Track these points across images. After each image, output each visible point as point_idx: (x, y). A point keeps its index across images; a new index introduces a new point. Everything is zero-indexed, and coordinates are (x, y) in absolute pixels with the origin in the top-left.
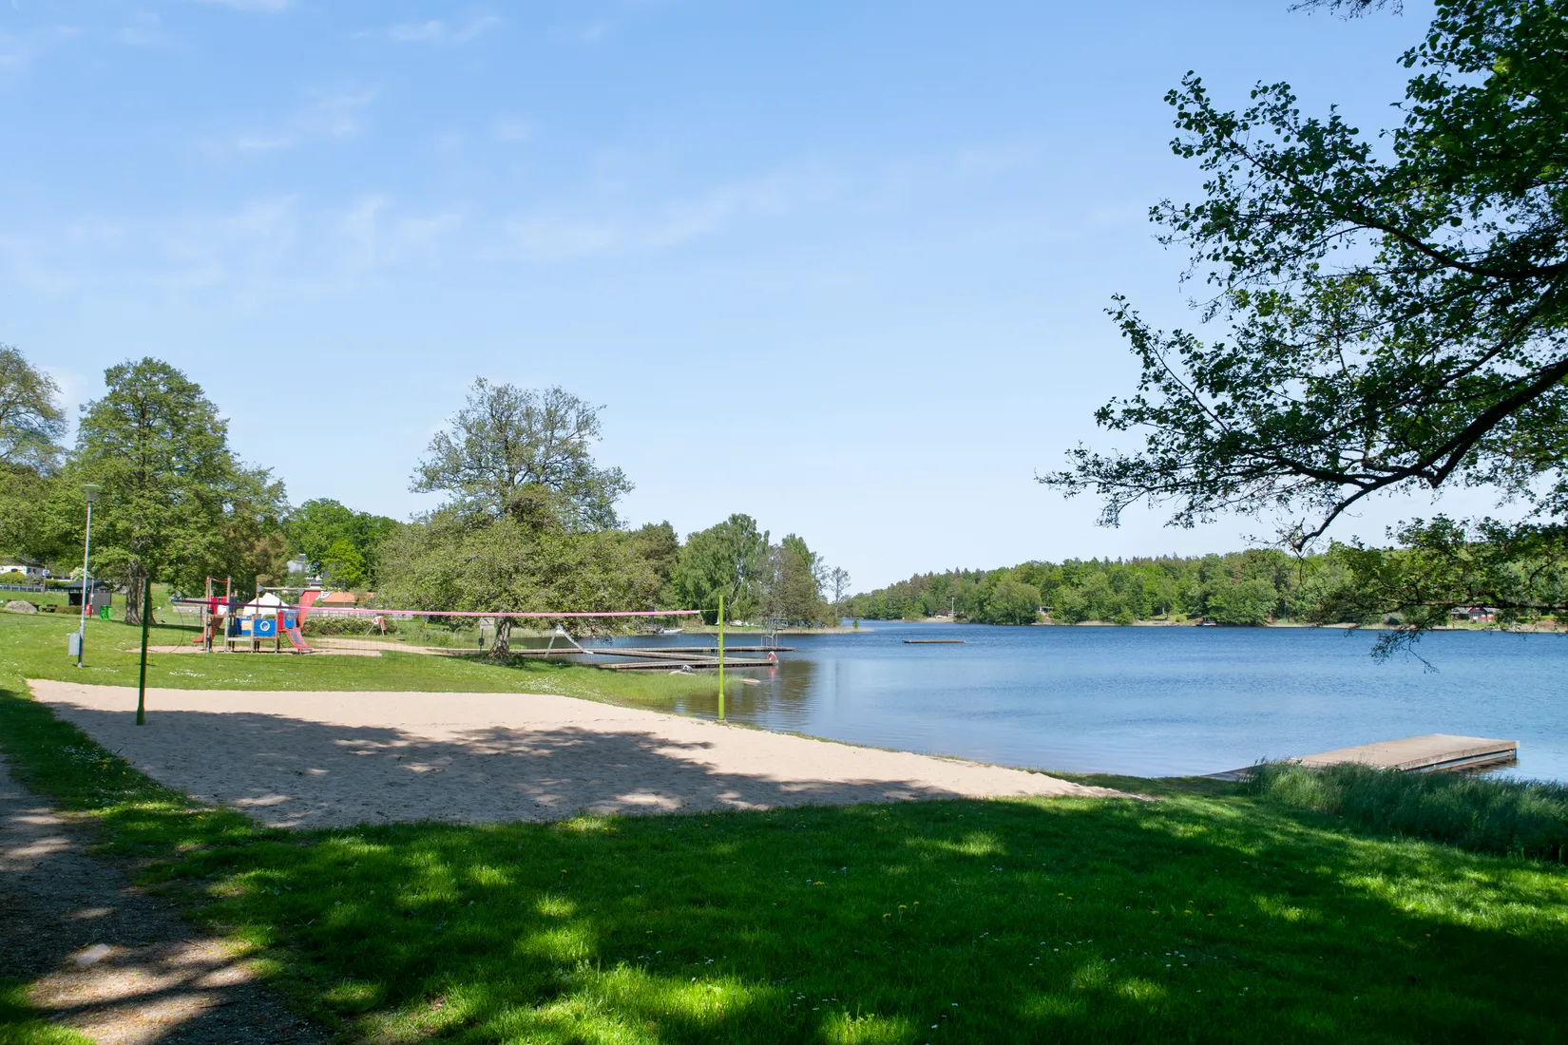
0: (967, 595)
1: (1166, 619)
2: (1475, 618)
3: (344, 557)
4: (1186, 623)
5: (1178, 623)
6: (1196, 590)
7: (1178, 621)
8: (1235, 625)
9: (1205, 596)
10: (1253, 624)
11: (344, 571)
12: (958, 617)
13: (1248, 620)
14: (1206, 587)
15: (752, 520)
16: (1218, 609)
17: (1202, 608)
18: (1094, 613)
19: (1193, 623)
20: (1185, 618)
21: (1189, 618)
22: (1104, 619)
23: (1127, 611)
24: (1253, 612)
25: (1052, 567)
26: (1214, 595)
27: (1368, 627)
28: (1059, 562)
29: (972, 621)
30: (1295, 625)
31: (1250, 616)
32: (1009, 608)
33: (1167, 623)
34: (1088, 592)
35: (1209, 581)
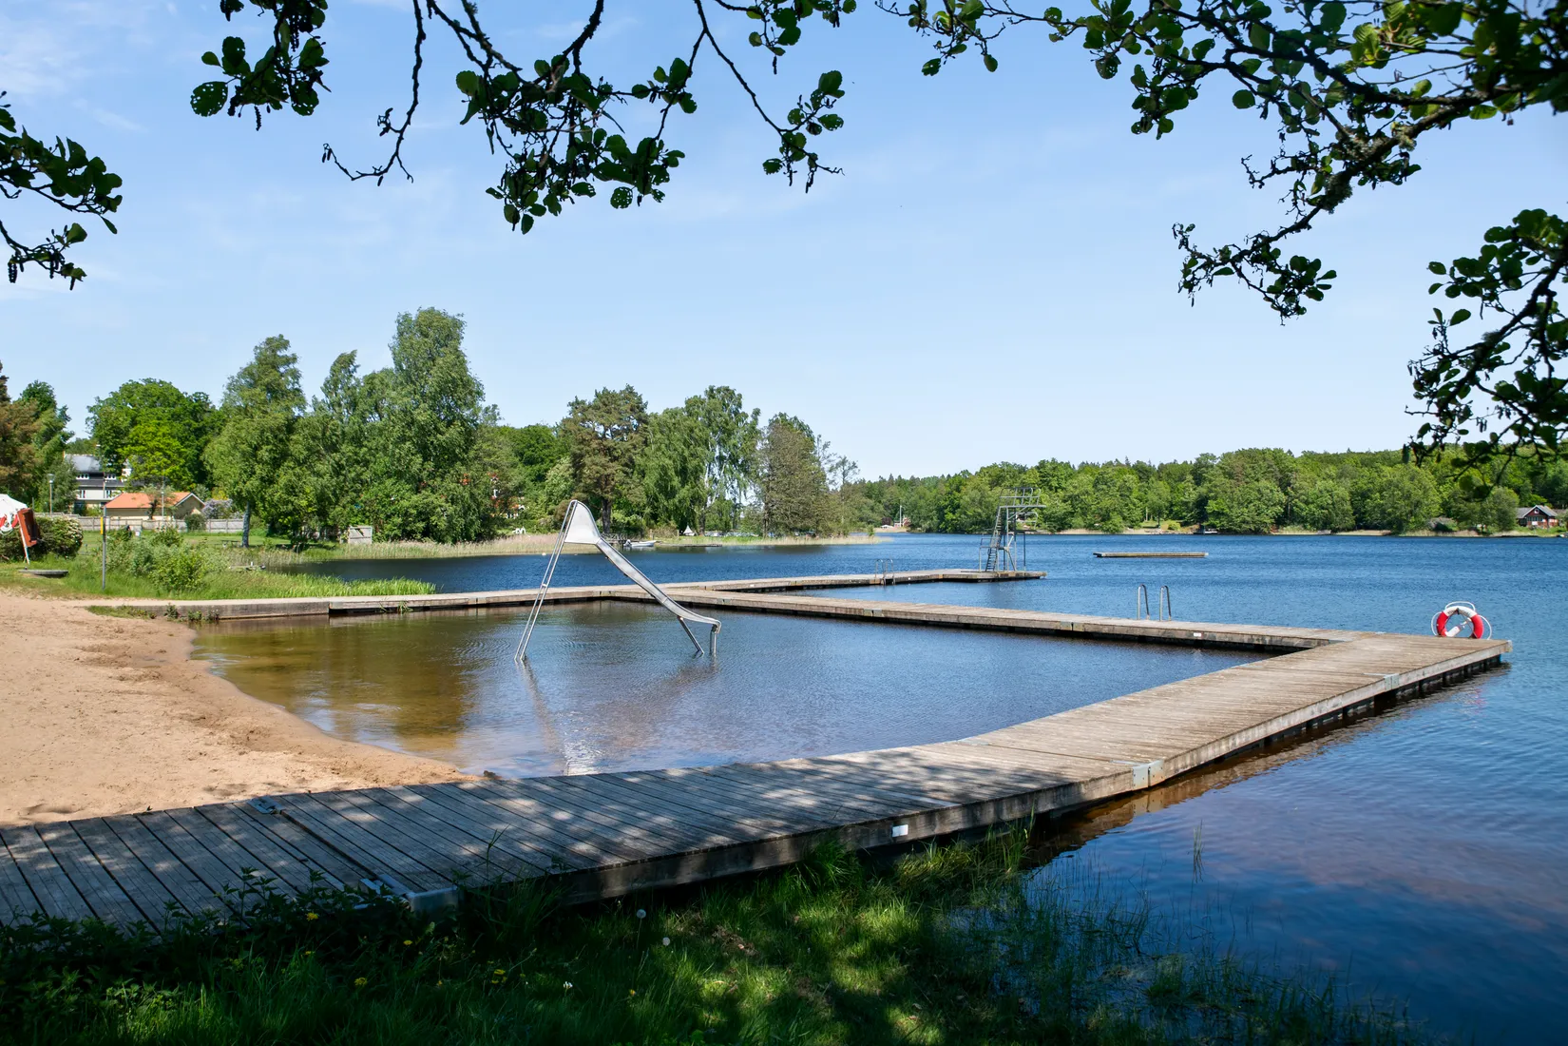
0: (922, 502)
1: (1157, 527)
2: (1534, 523)
3: (151, 444)
4: (1180, 530)
5: (1170, 532)
6: (1192, 494)
7: (1170, 528)
8: (1236, 533)
9: (1202, 502)
10: (1257, 532)
11: (153, 464)
12: (913, 526)
13: (1252, 527)
14: (1202, 490)
15: (736, 393)
16: (1218, 514)
17: (1198, 515)
18: (1078, 520)
19: (1188, 530)
20: (1178, 525)
21: (1182, 525)
22: (1090, 527)
23: (1117, 519)
24: (1257, 518)
25: (1023, 470)
26: (1215, 498)
27: (1408, 534)
28: (1031, 463)
29: (929, 531)
30: (1305, 533)
31: (1254, 523)
32: (984, 515)
33: (1159, 531)
34: (1070, 497)
35: (1207, 484)
